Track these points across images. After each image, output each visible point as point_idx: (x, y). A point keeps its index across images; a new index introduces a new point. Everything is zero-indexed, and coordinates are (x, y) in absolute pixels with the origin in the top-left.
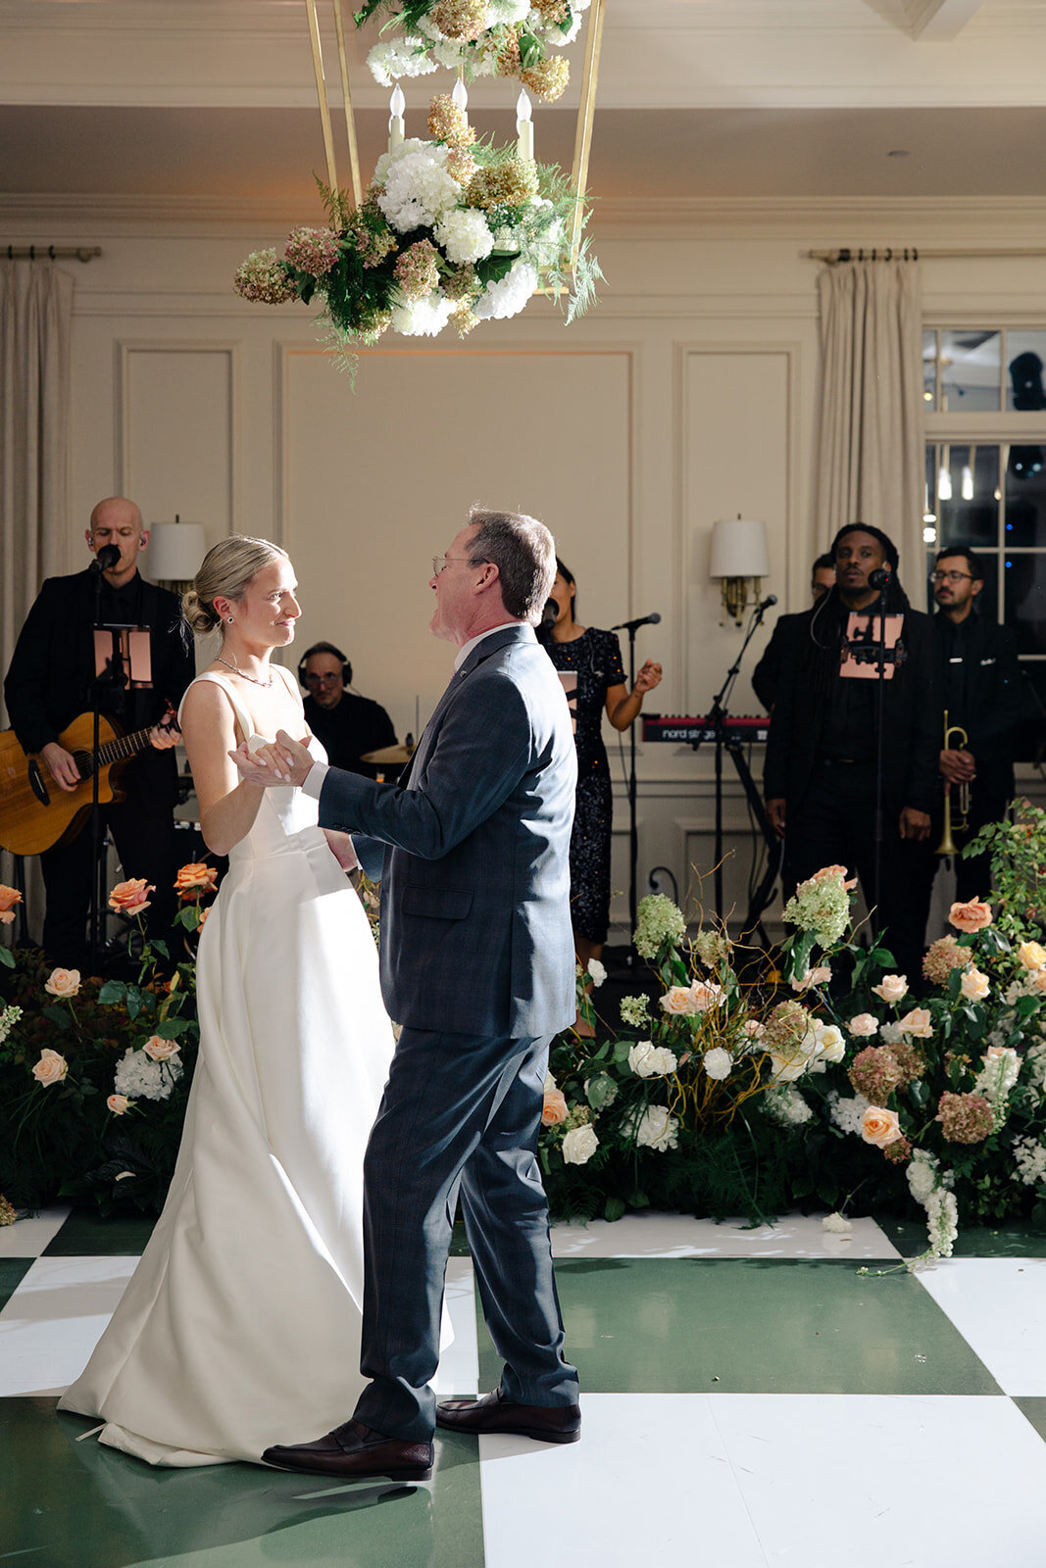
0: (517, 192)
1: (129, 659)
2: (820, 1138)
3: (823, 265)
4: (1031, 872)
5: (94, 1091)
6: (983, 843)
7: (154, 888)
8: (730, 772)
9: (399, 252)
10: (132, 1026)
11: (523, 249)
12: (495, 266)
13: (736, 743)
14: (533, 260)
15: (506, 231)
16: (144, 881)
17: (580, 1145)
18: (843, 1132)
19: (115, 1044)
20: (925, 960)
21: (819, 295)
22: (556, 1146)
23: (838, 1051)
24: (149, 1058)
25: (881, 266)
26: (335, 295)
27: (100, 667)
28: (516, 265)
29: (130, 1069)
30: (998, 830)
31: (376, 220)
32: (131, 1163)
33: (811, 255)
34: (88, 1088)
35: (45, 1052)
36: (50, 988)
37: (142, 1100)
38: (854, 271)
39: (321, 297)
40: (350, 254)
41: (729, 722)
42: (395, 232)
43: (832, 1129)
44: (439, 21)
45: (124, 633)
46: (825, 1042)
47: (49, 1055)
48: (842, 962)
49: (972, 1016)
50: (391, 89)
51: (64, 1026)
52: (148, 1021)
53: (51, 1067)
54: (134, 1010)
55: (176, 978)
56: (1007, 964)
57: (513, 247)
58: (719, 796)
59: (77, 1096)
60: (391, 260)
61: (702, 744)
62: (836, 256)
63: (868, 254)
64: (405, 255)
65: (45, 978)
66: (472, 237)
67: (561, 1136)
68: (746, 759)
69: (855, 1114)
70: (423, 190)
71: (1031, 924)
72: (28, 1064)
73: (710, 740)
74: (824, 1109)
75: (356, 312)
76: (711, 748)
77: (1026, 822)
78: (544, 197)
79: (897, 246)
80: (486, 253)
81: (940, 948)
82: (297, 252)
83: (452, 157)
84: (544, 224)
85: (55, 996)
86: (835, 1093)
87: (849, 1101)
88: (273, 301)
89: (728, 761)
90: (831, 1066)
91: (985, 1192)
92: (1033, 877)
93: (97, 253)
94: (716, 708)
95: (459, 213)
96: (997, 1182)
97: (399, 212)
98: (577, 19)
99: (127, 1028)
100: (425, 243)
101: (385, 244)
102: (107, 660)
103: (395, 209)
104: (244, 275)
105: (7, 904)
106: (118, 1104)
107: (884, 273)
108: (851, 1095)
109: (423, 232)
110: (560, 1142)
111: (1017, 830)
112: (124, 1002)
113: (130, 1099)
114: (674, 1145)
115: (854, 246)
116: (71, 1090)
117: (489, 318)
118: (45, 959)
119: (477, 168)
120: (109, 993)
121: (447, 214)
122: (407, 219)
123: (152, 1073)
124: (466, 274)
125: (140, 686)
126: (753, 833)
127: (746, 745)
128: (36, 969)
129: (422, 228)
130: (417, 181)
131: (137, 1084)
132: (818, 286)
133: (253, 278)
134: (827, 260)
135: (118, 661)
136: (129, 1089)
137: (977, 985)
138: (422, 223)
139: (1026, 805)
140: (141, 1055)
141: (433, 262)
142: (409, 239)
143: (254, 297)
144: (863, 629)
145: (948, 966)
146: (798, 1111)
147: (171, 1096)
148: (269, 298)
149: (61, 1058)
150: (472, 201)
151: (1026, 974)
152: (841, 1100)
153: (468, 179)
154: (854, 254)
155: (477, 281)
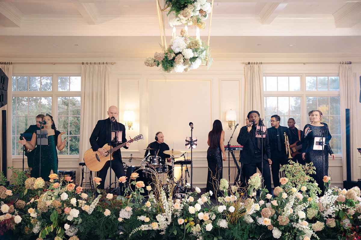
0: (198, 46)
1: (118, 137)
2: (255, 225)
3: (245, 65)
4: (293, 174)
5: (116, 217)
6: (284, 168)
7: (127, 178)
8: (231, 156)
9: (175, 57)
10: (123, 204)
11: (199, 56)
12: (194, 59)
13: (232, 151)
14: (201, 58)
15: (195, 53)
16: (125, 177)
17: (209, 227)
18: (259, 224)
19: (119, 208)
20: (274, 191)
21: (245, 70)
22: (204, 227)
23: (258, 208)
24: (126, 211)
25: (256, 65)
26: (163, 65)
27: (112, 139)
28: (197, 59)
29: (122, 213)
30: (286, 166)
31: (170, 51)
32: (123, 231)
33: (243, 63)
34: (114, 216)
35: (106, 210)
36: (107, 197)
37: (125, 219)
38: (251, 66)
39: (160, 65)
40: (166, 57)
41: (231, 147)
42: (175, 53)
43: (257, 224)
44: (183, 14)
45: (117, 132)
46: (256, 207)
47: (107, 210)
48: (258, 192)
49: (284, 201)
50: (173, 28)
51: (110, 204)
52: (126, 203)
53: (107, 213)
54: (123, 201)
55: (131, 195)
56: (289, 192)
57: (196, 56)
58: (229, 160)
59: (112, 218)
60: (174, 58)
61: (226, 151)
62: (248, 63)
63: (253, 63)
64: (177, 57)
65: (106, 196)
66: (189, 54)
67: (205, 225)
68: (234, 154)
69: (262, 221)
70: (180, 45)
71: (293, 184)
72: (103, 212)
73: (227, 150)
74: (256, 220)
75: (167, 68)
76: (227, 152)
77: (292, 164)
78: (202, 47)
79: (258, 62)
80: (192, 57)
81: (277, 189)
82: (156, 57)
83: (185, 39)
84: (202, 51)
85: (108, 199)
86: (258, 217)
87: (260, 218)
88: (152, 66)
89: (230, 154)
90: (257, 211)
91: (287, 236)
92: (293, 175)
93: (115, 63)
94: (228, 144)
95: (187, 49)
96: (289, 234)
97: (175, 49)
98: (207, 15)
99: (122, 205)
100: (181, 55)
101: (173, 55)
102: (114, 138)
103: (174, 48)
104: (146, 61)
105: (99, 181)
106: (120, 220)
107: (256, 66)
108: (261, 217)
109: (180, 53)
110: (205, 227)
111: (290, 166)
112: (121, 200)
113: (122, 219)
114: (227, 227)
115: (251, 62)
116: (111, 217)
117: (192, 69)
118: (106, 191)
119: (190, 41)
120: (119, 198)
121: (184, 49)
122: (177, 51)
123: (126, 214)
124: (188, 61)
125: (120, 142)
126: (235, 167)
127: (234, 151)
128: (104, 194)
129: (180, 52)
130: (179, 43)
131: (124, 215)
132: (244, 69)
133: (148, 62)
134: (246, 64)
135: (116, 138)
136: (122, 217)
137: (285, 196)
138: (180, 51)
139: (292, 161)
140: (124, 210)
141: (182, 58)
142: (177, 54)
143: (148, 65)
144: (259, 129)
145: (278, 192)
146: (251, 220)
147: (130, 218)
148: (151, 66)
149: (109, 211)
150: (189, 47)
151: (293, 193)
152: (259, 218)
153: (188, 43)
154: (251, 63)
155: (190, 63)
